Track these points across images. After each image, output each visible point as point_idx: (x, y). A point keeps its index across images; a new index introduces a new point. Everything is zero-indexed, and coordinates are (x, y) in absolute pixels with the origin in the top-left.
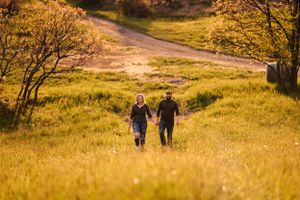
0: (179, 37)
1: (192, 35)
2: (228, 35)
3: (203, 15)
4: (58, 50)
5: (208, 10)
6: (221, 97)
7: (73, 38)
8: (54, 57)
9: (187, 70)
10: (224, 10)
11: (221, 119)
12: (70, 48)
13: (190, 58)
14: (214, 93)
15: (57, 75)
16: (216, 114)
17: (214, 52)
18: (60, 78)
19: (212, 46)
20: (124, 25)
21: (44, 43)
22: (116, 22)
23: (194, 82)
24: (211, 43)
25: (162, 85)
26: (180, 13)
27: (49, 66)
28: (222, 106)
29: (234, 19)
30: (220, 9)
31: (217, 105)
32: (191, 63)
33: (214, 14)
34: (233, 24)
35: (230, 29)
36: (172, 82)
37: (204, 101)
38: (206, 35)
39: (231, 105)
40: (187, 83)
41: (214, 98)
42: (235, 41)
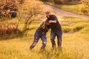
0: (71, 10)
1: (75, 9)
2: (85, 10)
3: (78, 3)
4: (35, 14)
5: (79, 2)
6: (83, 28)
7: (39, 10)
8: (34, 16)
9: (73, 20)
10: (85, 2)
11: (83, 34)
12: (38, 13)
13: (74, 16)
14: (81, 27)
15: (35, 21)
16: (82, 33)
17: (81, 15)
18: (35, 22)
19: (81, 13)
20: (55, 6)
21: (31, 12)
22: (52, 6)
23: (75, 23)
24: (80, 12)
25: (66, 24)
26: (71, 3)
27: (32, 19)
28: (84, 31)
29: (87, 5)
30: (83, 2)
31: (82, 30)
32: (74, 18)
33: (81, 3)
34: (87, 6)
35: (86, 8)
36: (69, 23)
37: (78, 29)
38: (79, 10)
39: (86, 30)
40: (73, 24)
41: (81, 28)
42: (88, 11)
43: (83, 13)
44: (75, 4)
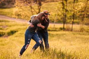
0: (5, 14)
1: (9, 13)
2: (19, 13)
5: (13, 6)
6: (18, 31)
9: (7, 23)
10: (18, 6)
11: (18, 38)
13: (8, 20)
14: (16, 30)
16: (16, 36)
17: (15, 18)
19: (15, 16)
23: (10, 27)
26: (5, 6)
28: (18, 34)
29: (21, 8)
30: (17, 5)
31: (16, 34)
32: (8, 21)
33: (15, 7)
34: (21, 10)
36: (3, 27)
37: (12, 33)
38: (13, 13)
39: (21, 34)
40: (7, 27)
41: (15, 32)
42: (21, 15)
43: (17, 17)
44: (9, 8)
